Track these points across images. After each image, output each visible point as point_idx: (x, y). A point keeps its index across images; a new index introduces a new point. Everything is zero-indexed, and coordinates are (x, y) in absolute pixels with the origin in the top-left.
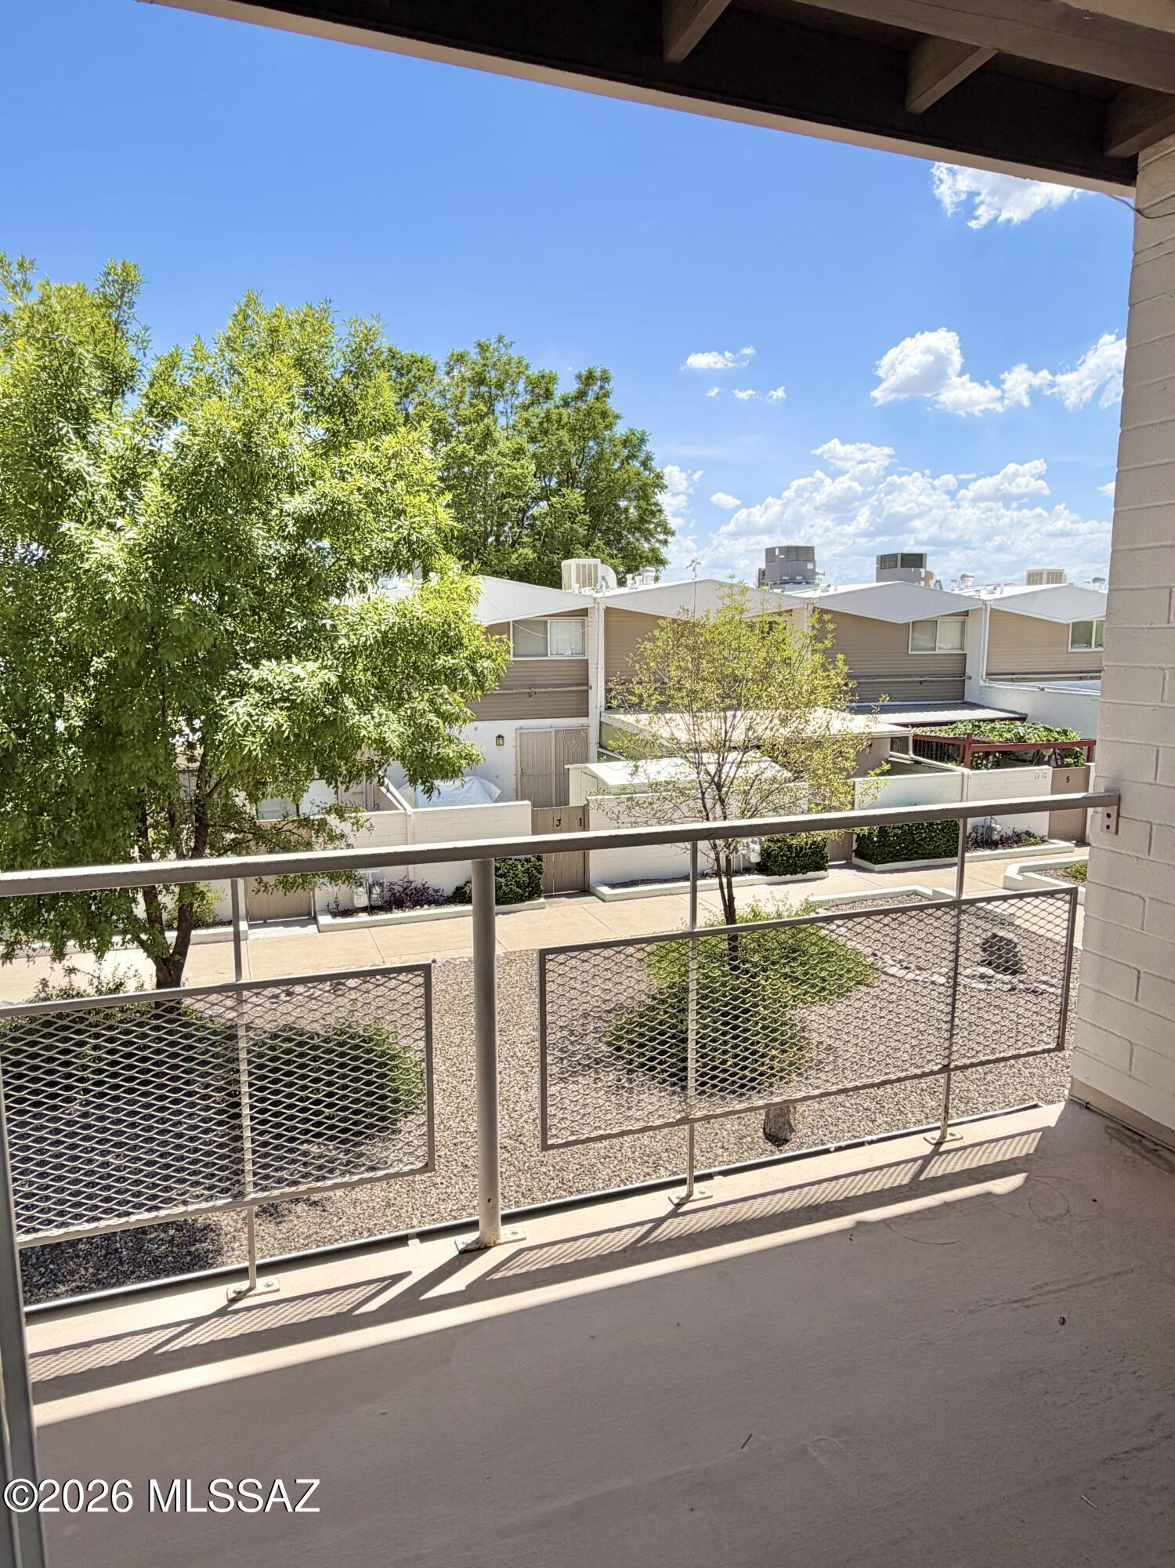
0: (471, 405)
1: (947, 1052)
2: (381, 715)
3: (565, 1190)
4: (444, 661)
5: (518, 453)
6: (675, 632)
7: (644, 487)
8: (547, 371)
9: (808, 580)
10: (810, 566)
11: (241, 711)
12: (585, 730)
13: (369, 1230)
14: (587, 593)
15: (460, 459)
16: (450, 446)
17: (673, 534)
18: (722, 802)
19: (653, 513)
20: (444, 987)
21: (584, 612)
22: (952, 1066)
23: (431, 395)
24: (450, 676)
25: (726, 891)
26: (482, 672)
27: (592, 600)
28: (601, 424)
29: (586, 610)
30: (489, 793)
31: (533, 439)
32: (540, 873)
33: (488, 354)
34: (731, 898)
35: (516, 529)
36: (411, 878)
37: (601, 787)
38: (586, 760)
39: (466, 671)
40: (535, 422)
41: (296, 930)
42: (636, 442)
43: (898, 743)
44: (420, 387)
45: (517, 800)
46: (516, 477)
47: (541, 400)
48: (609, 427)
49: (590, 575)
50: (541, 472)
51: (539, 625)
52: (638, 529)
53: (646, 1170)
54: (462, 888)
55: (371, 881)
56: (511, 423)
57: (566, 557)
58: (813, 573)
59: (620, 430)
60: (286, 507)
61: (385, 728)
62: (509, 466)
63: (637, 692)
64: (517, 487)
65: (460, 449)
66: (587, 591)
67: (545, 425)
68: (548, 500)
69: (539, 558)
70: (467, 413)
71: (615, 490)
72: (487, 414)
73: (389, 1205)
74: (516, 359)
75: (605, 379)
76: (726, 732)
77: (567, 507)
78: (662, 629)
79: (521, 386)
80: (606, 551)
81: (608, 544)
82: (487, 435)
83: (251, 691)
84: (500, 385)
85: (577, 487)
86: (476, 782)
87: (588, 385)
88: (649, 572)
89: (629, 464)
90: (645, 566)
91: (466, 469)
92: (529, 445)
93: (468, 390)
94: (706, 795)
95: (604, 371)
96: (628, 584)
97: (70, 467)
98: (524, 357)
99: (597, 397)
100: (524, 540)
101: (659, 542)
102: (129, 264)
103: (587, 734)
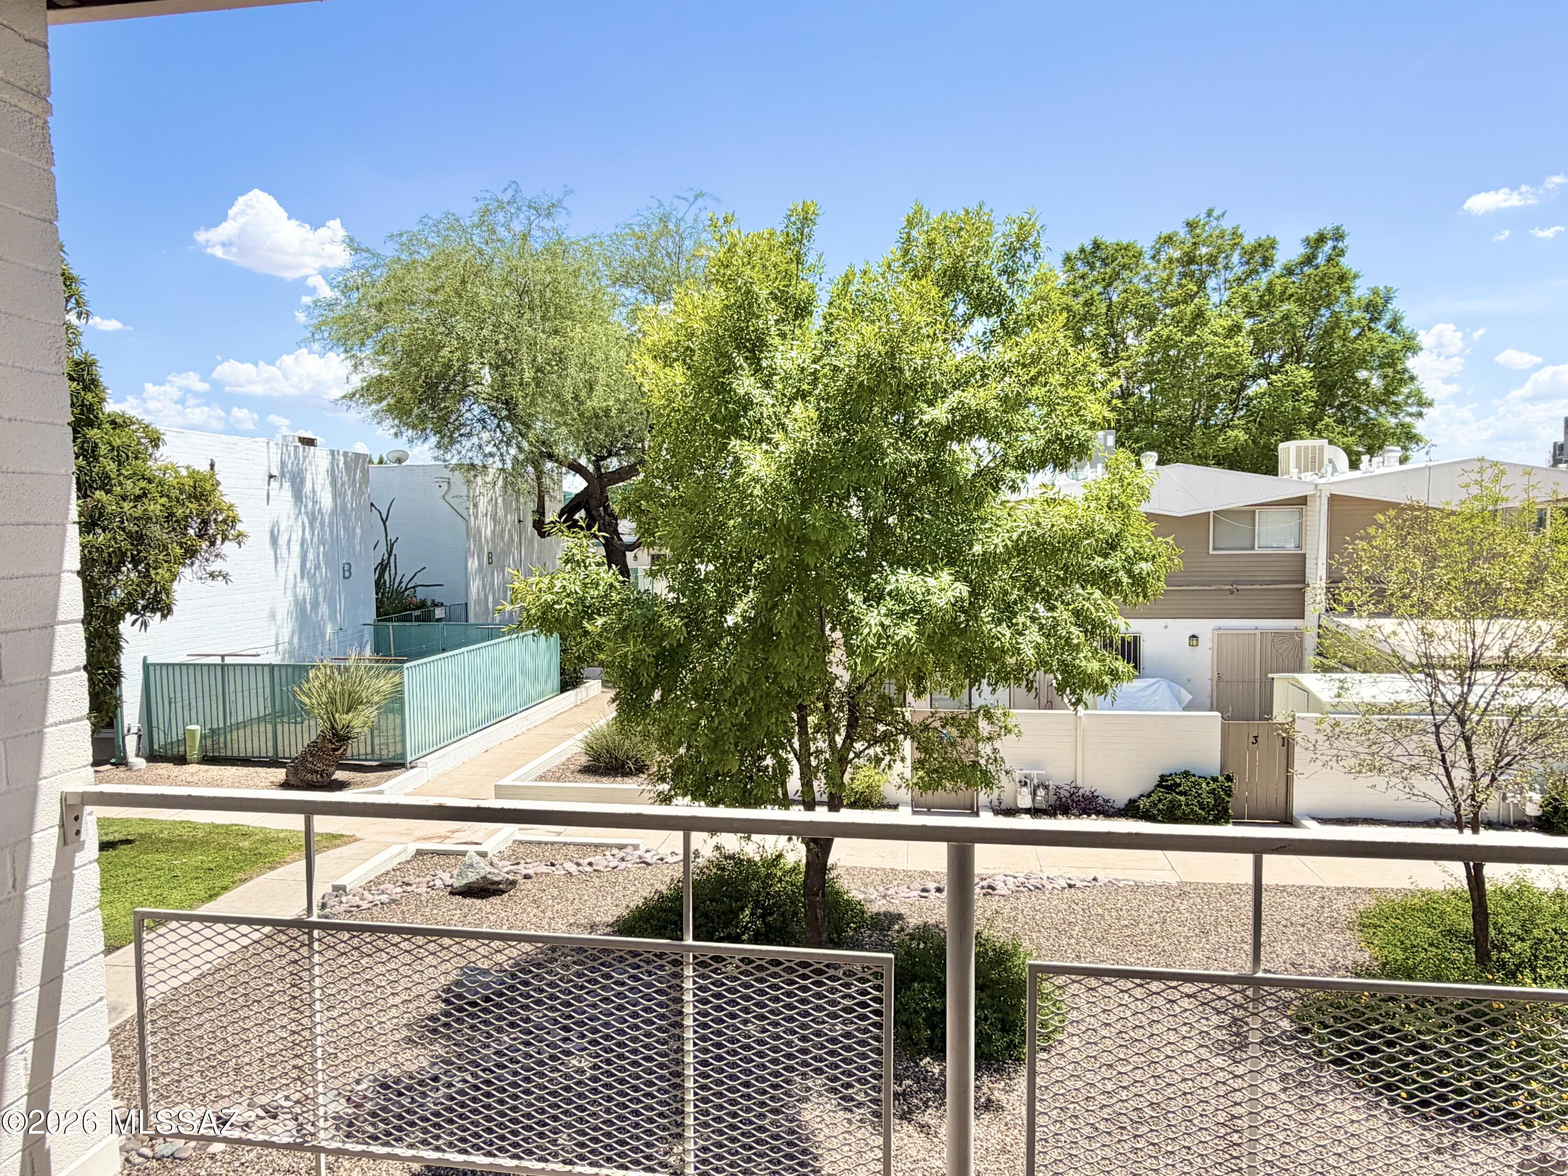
0: (1180, 286)
2: (1017, 624)
5: (1235, 329)
6: (1399, 529)
7: (1392, 354)
8: (1264, 237)
12: (1301, 635)
14: (1309, 479)
15: (1167, 343)
16: (1155, 330)
17: (1430, 405)
19: (1402, 382)
20: (1100, 911)
21: (1303, 501)
23: (1135, 280)
26: (1141, 574)
27: (1313, 487)
28: (1337, 289)
29: (1305, 498)
30: (1178, 698)
31: (1249, 315)
32: (1229, 796)
33: (1198, 231)
35: (1227, 412)
36: (1079, 784)
37: (1310, 701)
38: (1300, 669)
39: (1121, 573)
40: (1254, 297)
42: (1380, 302)
44: (1125, 274)
45: (1212, 710)
46: (1229, 356)
47: (1261, 269)
48: (1347, 292)
49: (1313, 458)
50: (1260, 349)
51: (1248, 514)
52: (1383, 402)
54: (1135, 801)
55: (1035, 781)
56: (1225, 298)
57: (1287, 439)
59: (1361, 290)
61: (1023, 638)
62: (1220, 345)
63: (1346, 600)
64: (1230, 367)
65: (1165, 333)
66: (1308, 476)
67: (1267, 298)
68: (1268, 377)
69: (1253, 440)
70: (1175, 294)
71: (1352, 362)
72: (1197, 293)
74: (1229, 230)
75: (1338, 236)
76: (1474, 652)
77: (1289, 385)
78: (1381, 526)
79: (1235, 258)
80: (1337, 430)
81: (1341, 421)
82: (1198, 315)
83: (887, 598)
84: (1212, 261)
85: (1304, 361)
86: (1164, 684)
87: (1317, 248)
88: (1393, 452)
89: (1370, 329)
90: (1392, 445)
91: (1172, 353)
92: (1246, 321)
93: (1177, 271)
94: (1441, 730)
95: (1338, 229)
96: (1361, 466)
97: (741, 391)
98: (1237, 227)
99: (1329, 259)
100: (1237, 422)
101: (1411, 415)
102: (809, 202)
103: (1302, 639)
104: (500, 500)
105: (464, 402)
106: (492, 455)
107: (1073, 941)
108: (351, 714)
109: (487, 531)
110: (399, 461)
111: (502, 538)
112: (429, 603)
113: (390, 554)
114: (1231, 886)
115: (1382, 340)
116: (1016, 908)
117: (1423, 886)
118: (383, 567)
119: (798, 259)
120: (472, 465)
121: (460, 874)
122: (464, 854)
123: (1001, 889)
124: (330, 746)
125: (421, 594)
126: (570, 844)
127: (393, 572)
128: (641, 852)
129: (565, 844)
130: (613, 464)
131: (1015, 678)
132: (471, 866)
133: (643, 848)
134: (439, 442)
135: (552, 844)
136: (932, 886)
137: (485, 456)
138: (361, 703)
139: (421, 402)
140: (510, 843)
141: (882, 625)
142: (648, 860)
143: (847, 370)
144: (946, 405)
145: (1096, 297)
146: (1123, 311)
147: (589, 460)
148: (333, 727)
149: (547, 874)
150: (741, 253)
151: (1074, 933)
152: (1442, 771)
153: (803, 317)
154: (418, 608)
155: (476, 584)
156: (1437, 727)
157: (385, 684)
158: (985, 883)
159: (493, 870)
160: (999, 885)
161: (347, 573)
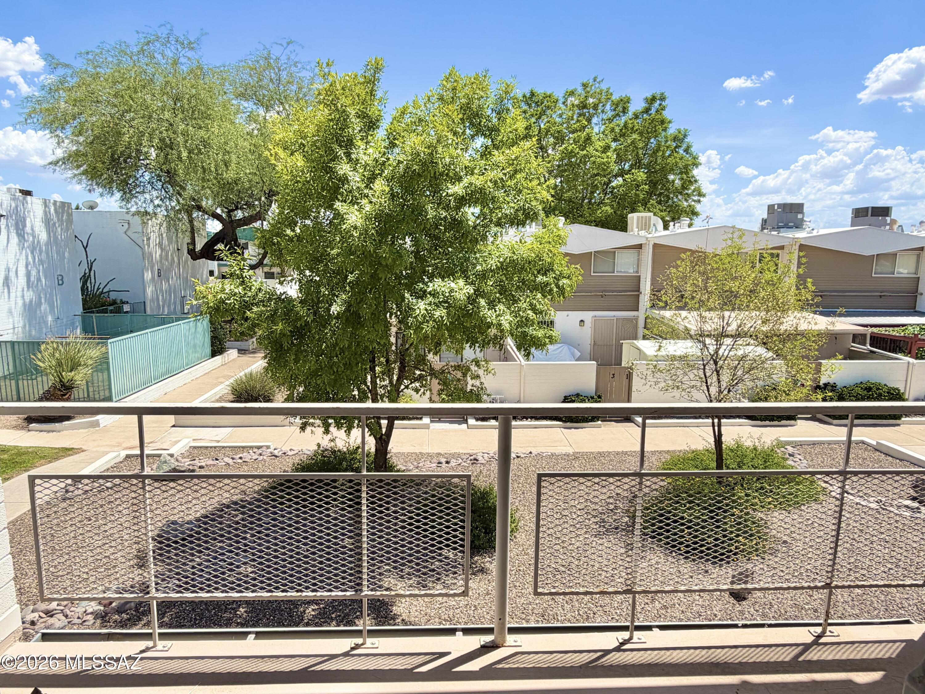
0: (578, 121)
1: (830, 575)
2: (500, 310)
3: (593, 604)
4: (540, 278)
5: (606, 148)
6: (692, 262)
7: (686, 167)
8: (624, 96)
9: (798, 225)
10: (800, 216)
11: (421, 308)
12: (636, 319)
13: (475, 606)
14: (643, 235)
15: (570, 154)
16: (564, 146)
17: (704, 196)
18: (718, 372)
19: (691, 183)
20: (534, 469)
21: (640, 247)
22: (833, 585)
23: (554, 116)
24: (543, 289)
25: (716, 428)
26: (563, 286)
27: (645, 239)
28: (660, 128)
29: (641, 245)
30: (573, 355)
31: (615, 140)
33: (588, 89)
34: (720, 435)
35: (601, 195)
37: (642, 355)
38: (636, 338)
39: (553, 285)
40: (617, 130)
41: (456, 426)
42: (681, 137)
43: (857, 338)
44: (549, 112)
45: (590, 360)
46: (603, 163)
47: (621, 114)
48: (665, 130)
49: (646, 223)
50: (620, 159)
51: (611, 253)
52: (681, 193)
53: (646, 601)
55: (498, 402)
56: (602, 130)
57: (632, 212)
58: (802, 220)
59: (672, 130)
60: (449, 191)
61: (502, 318)
62: (599, 157)
63: (664, 299)
64: (604, 170)
65: (570, 148)
66: (642, 233)
67: (624, 131)
68: (623, 176)
69: (615, 212)
70: (575, 126)
71: (665, 171)
72: (587, 125)
73: (488, 594)
74: (605, 90)
75: (663, 98)
76: (723, 328)
77: (634, 181)
78: (683, 260)
79: (608, 107)
80: (658, 208)
81: (659, 203)
82: (587, 139)
83: (428, 296)
84: (595, 107)
85: (642, 168)
86: (566, 348)
87: (651, 104)
88: (686, 221)
89: (676, 152)
90: (684, 217)
91: (573, 160)
92: (612, 143)
93: (576, 112)
94: (706, 367)
95: (662, 94)
96: (670, 228)
97: (341, 172)
98: (609, 89)
99: (657, 111)
100: (606, 201)
101: (694, 201)
102: (379, 58)
103: (637, 322)
104: (164, 235)
105: (138, 170)
106: (159, 206)
107: (520, 485)
108: (73, 373)
109: (157, 254)
110: (92, 208)
111: (167, 260)
112: (118, 302)
113: (90, 270)
114: (599, 453)
115: (681, 159)
116: (490, 470)
117: (693, 447)
118: (85, 279)
119: (372, 93)
120: (146, 212)
121: (158, 468)
122: (159, 456)
123: (481, 460)
124: (59, 393)
125: (113, 296)
126: (226, 447)
127: (93, 281)
128: (271, 450)
129: (223, 447)
130: (239, 214)
131: (493, 343)
132: (165, 462)
133: (272, 447)
134: (122, 196)
135: (215, 447)
136: (443, 460)
137: (155, 207)
138: (80, 365)
139: (108, 169)
140: (188, 448)
141: (426, 310)
142: (277, 454)
143: (405, 162)
144: (461, 184)
145: (533, 125)
146: (546, 134)
147: (222, 210)
148: (61, 381)
149: (214, 465)
150: (339, 87)
151: (521, 481)
152: (705, 388)
153: (374, 129)
154: (111, 305)
155: (150, 289)
156: (704, 366)
157: (95, 353)
158: (472, 458)
159: (179, 464)
160: (480, 458)
161: (61, 281)
